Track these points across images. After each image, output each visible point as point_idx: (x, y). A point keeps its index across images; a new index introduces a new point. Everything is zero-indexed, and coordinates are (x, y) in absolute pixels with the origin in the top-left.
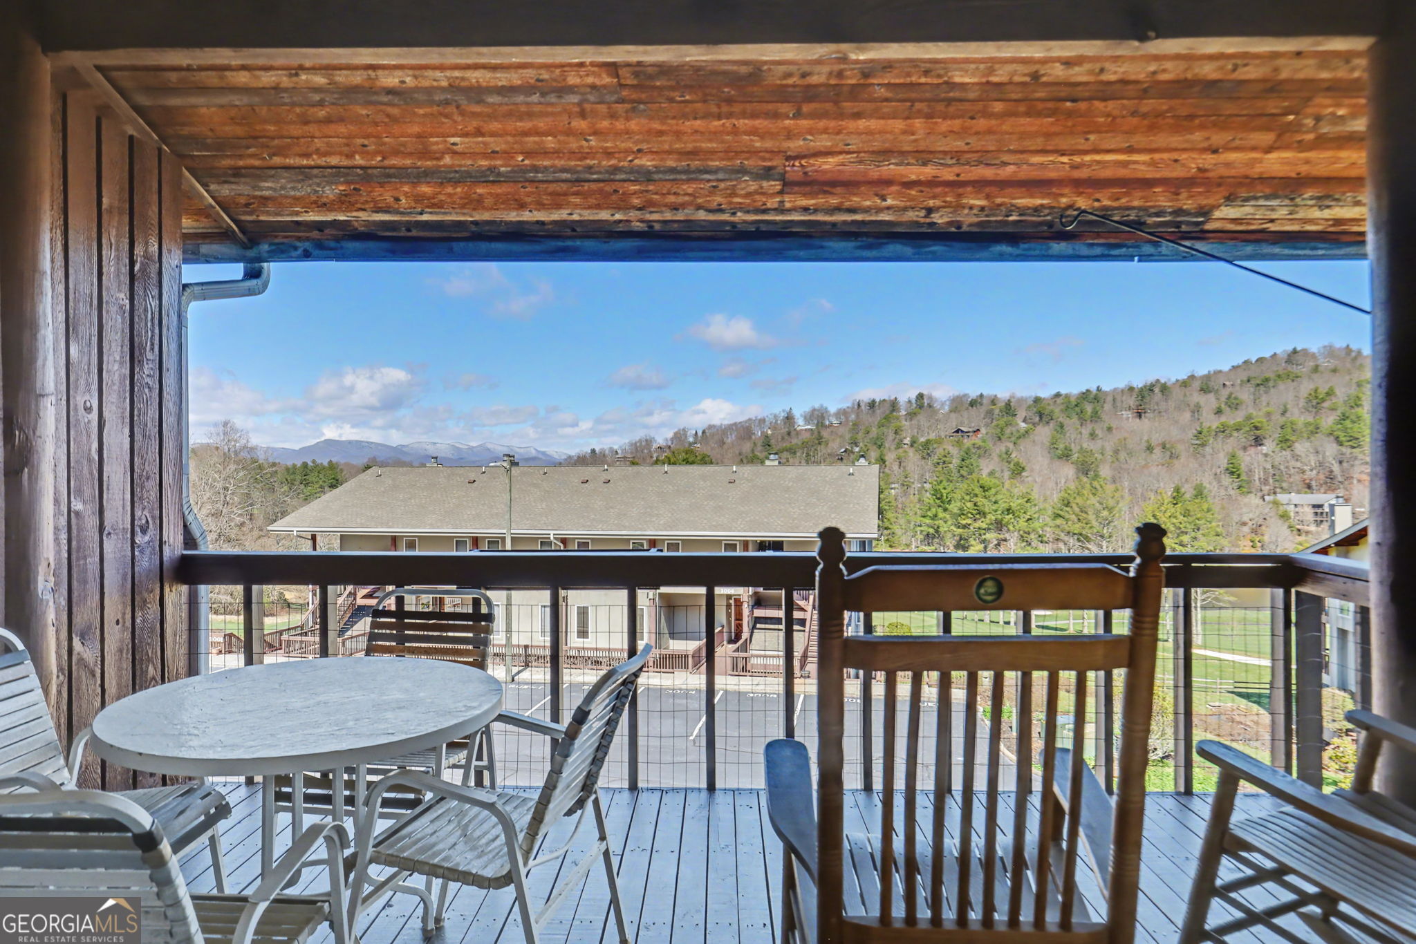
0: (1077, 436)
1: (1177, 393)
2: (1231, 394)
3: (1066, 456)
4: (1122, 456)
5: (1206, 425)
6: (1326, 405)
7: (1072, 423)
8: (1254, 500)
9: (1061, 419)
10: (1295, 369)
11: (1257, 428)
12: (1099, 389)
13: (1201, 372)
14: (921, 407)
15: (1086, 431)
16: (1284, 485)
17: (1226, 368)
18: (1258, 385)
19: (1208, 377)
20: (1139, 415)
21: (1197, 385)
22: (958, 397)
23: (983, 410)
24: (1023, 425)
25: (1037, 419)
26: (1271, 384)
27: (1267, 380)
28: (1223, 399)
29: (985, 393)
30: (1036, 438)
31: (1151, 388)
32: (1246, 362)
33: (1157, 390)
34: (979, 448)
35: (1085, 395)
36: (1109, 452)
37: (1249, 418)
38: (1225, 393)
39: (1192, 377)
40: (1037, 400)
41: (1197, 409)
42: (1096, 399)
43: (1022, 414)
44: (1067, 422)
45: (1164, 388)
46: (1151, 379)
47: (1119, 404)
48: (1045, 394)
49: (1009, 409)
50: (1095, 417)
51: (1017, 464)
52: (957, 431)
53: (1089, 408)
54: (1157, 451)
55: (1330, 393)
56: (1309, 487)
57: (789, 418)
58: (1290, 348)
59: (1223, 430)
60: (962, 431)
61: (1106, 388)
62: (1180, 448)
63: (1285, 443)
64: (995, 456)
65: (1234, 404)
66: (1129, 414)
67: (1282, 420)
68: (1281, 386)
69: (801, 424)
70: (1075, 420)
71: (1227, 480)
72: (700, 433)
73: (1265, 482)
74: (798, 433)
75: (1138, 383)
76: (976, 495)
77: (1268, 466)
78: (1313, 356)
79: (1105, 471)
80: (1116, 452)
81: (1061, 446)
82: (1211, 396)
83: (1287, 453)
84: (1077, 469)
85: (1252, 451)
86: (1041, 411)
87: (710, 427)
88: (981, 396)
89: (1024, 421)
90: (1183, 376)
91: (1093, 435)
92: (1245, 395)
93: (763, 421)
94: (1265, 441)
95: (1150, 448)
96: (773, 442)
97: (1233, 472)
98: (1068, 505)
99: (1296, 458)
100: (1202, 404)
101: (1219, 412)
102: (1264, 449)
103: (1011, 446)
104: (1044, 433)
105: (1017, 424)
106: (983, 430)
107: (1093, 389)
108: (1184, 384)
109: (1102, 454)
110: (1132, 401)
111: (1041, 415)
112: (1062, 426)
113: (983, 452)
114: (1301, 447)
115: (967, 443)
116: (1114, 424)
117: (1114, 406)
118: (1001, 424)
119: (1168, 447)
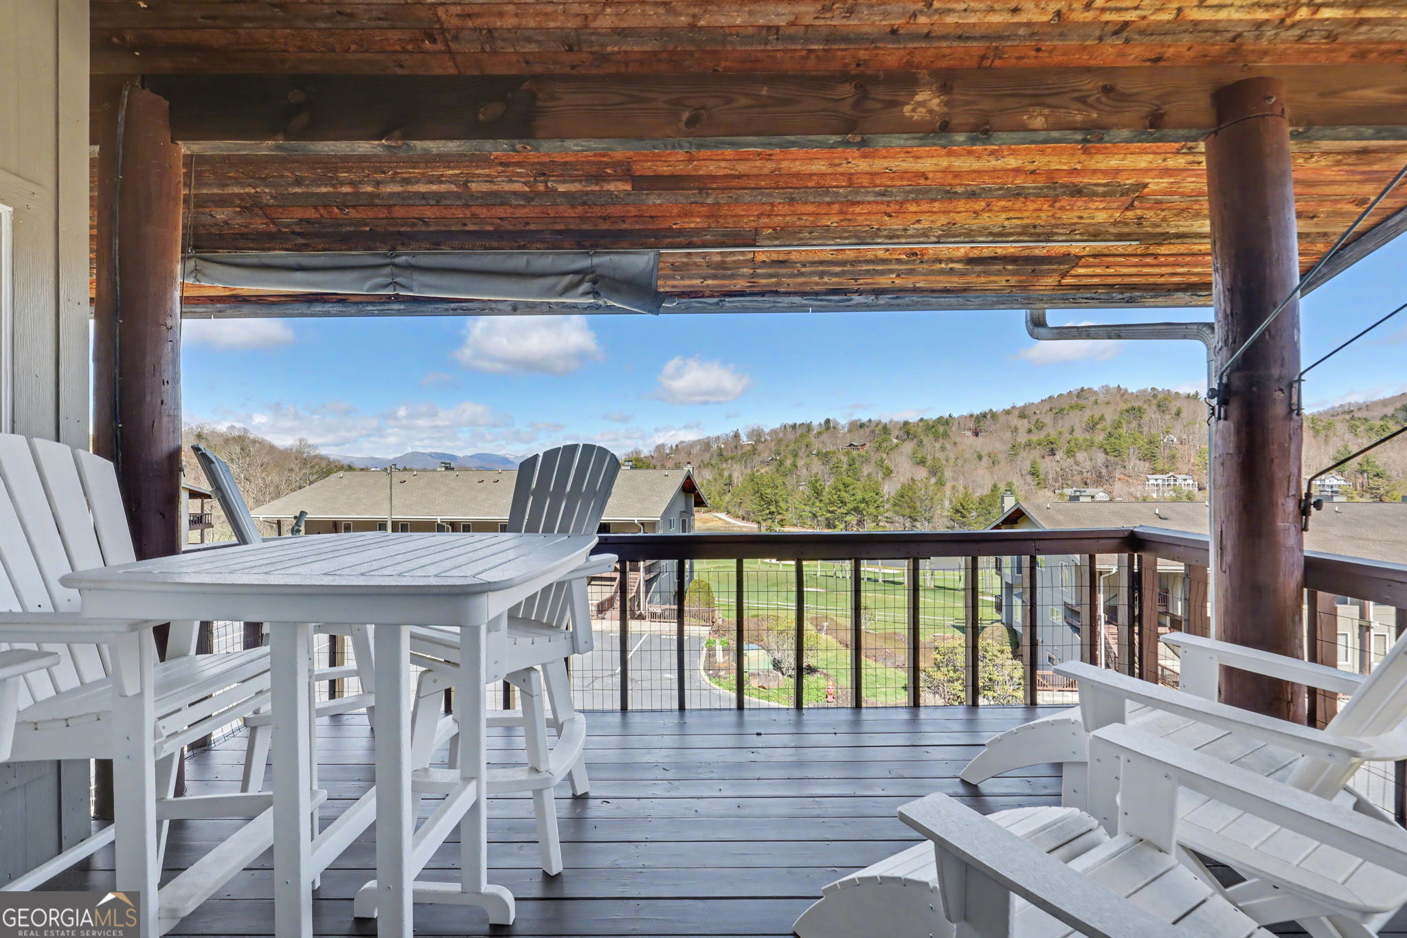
0: (931, 447)
1: (1002, 419)
2: (1037, 420)
3: (922, 462)
4: (960, 462)
5: (1019, 440)
6: (1098, 427)
7: (928, 440)
8: (1047, 493)
9: (921, 437)
10: (1083, 403)
11: (1052, 443)
12: (950, 416)
13: (1020, 404)
14: (828, 428)
15: (938, 445)
16: (1069, 482)
17: (1037, 401)
18: (1057, 413)
19: (1024, 407)
20: (977, 434)
21: (1016, 413)
22: (853, 421)
23: (868, 430)
24: (895, 441)
25: (906, 437)
26: (1065, 412)
27: (1062, 410)
28: (1033, 422)
29: (872, 419)
30: (904, 450)
31: (984, 415)
32: (1050, 397)
33: (988, 417)
34: (863, 456)
35: (940, 420)
36: (952, 461)
37: (1048, 435)
38: (1034, 419)
39: (1014, 407)
40: (906, 424)
41: (1016, 430)
42: (947, 422)
43: (895, 433)
44: (925, 440)
45: (994, 415)
46: (986, 409)
47: (962, 425)
48: (913, 418)
49: (885, 429)
50: (945, 435)
51: (888, 468)
52: (850, 445)
53: (941, 429)
54: (985, 459)
55: (1102, 418)
56: (1086, 484)
57: (736, 436)
58: (1079, 387)
59: (1029, 444)
60: (854, 445)
61: (955, 415)
62: (1001, 457)
63: (1070, 453)
64: (873, 462)
65: (1040, 426)
66: (969, 433)
67: (1069, 437)
68: (1072, 414)
69: (744, 439)
70: (931, 436)
71: (1029, 478)
72: (674, 447)
73: (1056, 480)
74: (742, 447)
75: (977, 411)
76: (840, 490)
77: (1058, 469)
78: (1096, 393)
79: (948, 474)
80: (957, 459)
81: (920, 456)
82: (1026, 421)
83: (1071, 460)
84: (929, 471)
85: (1048, 459)
86: (907, 430)
87: (682, 442)
88: (870, 421)
89: (897, 438)
90: (1008, 407)
91: (943, 448)
92: (1048, 419)
93: (718, 438)
94: (1056, 452)
95: (980, 458)
96: (724, 453)
97: (1034, 473)
98: (903, 497)
99: (1077, 463)
100: (1019, 426)
101: (1030, 431)
102: (1057, 457)
103: (884, 456)
104: (909, 447)
105: (891, 440)
106: (868, 444)
107: (946, 415)
108: (1007, 412)
109: (947, 461)
110: (971, 424)
111: (908, 434)
112: (921, 442)
113: (867, 460)
114: (1081, 456)
115: (855, 453)
116: (958, 440)
117: (959, 428)
118: (880, 439)
119: (992, 455)
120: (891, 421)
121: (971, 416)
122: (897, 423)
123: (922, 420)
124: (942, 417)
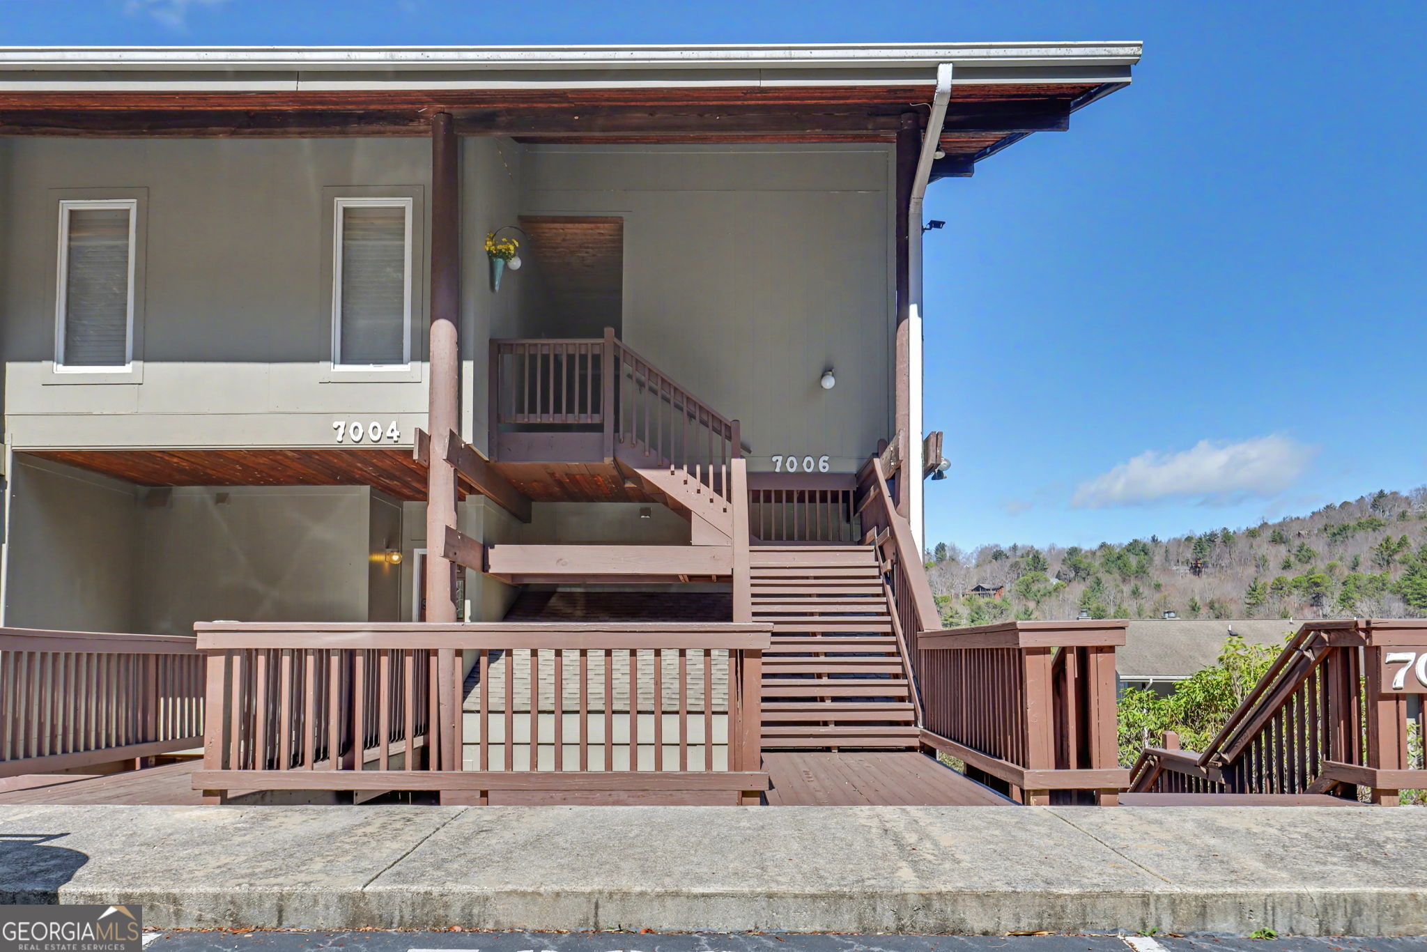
0: (1115, 593)
1: (1242, 545)
2: (1302, 547)
5: (1265, 580)
6: (1396, 557)
7: (1110, 581)
9: (1099, 575)
10: (1380, 516)
11: (1317, 584)
12: (1154, 540)
13: (1274, 520)
14: (941, 559)
15: (1127, 589)
17: (1305, 513)
18: (1334, 534)
19: (1282, 525)
20: (1196, 569)
21: (1268, 534)
22: (986, 548)
23: (1007, 563)
24: (1055, 581)
25: (1072, 575)
26: (1349, 533)
27: (1344, 529)
28: (1294, 551)
29: (1019, 544)
30: (1069, 596)
31: (1211, 538)
32: (1328, 508)
33: (1218, 541)
34: (995, 607)
35: (1134, 547)
37: (1311, 572)
38: (1296, 544)
39: (1264, 525)
40: (1073, 551)
41: (1262, 563)
42: (1146, 551)
43: (1054, 567)
44: (1104, 577)
45: (1227, 538)
46: (1217, 527)
47: (1173, 557)
48: (1089, 545)
49: (1036, 561)
50: (1141, 571)
52: (977, 589)
53: (1133, 561)
54: (1205, 612)
55: (1403, 544)
59: (1279, 587)
60: (983, 588)
61: (1163, 538)
62: (1231, 607)
63: (1347, 602)
65: (1305, 556)
66: (1185, 569)
67: (1348, 576)
68: (1360, 536)
70: (1117, 575)
75: (1200, 531)
78: (1403, 500)
81: (1094, 606)
82: (1283, 549)
86: (1075, 563)
88: (1015, 548)
89: (1058, 577)
90: (1254, 524)
91: (1135, 593)
92: (1318, 545)
94: (1324, 600)
95: (1197, 609)
100: (1270, 557)
101: (1287, 566)
102: (1326, 608)
104: (1077, 591)
105: (1047, 580)
106: (1007, 587)
107: (1146, 539)
108: (1252, 534)
110: (1189, 554)
111: (1077, 569)
112: (1098, 582)
115: (982, 601)
116: (1162, 580)
117: (1167, 559)
118: (1028, 577)
119: (1216, 605)
120: (1052, 548)
121: (1189, 539)
122: (1060, 552)
123: (1103, 546)
124: (1135, 541)
